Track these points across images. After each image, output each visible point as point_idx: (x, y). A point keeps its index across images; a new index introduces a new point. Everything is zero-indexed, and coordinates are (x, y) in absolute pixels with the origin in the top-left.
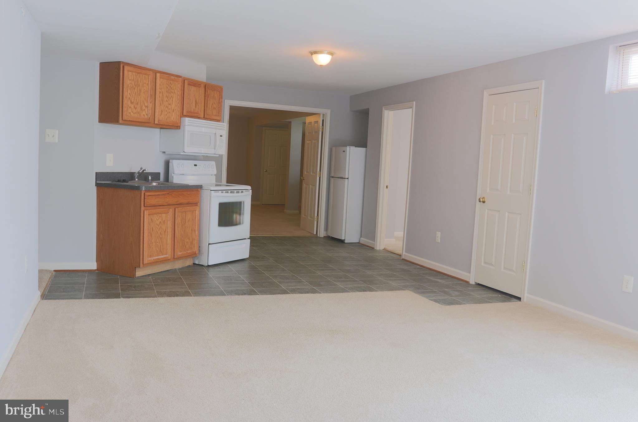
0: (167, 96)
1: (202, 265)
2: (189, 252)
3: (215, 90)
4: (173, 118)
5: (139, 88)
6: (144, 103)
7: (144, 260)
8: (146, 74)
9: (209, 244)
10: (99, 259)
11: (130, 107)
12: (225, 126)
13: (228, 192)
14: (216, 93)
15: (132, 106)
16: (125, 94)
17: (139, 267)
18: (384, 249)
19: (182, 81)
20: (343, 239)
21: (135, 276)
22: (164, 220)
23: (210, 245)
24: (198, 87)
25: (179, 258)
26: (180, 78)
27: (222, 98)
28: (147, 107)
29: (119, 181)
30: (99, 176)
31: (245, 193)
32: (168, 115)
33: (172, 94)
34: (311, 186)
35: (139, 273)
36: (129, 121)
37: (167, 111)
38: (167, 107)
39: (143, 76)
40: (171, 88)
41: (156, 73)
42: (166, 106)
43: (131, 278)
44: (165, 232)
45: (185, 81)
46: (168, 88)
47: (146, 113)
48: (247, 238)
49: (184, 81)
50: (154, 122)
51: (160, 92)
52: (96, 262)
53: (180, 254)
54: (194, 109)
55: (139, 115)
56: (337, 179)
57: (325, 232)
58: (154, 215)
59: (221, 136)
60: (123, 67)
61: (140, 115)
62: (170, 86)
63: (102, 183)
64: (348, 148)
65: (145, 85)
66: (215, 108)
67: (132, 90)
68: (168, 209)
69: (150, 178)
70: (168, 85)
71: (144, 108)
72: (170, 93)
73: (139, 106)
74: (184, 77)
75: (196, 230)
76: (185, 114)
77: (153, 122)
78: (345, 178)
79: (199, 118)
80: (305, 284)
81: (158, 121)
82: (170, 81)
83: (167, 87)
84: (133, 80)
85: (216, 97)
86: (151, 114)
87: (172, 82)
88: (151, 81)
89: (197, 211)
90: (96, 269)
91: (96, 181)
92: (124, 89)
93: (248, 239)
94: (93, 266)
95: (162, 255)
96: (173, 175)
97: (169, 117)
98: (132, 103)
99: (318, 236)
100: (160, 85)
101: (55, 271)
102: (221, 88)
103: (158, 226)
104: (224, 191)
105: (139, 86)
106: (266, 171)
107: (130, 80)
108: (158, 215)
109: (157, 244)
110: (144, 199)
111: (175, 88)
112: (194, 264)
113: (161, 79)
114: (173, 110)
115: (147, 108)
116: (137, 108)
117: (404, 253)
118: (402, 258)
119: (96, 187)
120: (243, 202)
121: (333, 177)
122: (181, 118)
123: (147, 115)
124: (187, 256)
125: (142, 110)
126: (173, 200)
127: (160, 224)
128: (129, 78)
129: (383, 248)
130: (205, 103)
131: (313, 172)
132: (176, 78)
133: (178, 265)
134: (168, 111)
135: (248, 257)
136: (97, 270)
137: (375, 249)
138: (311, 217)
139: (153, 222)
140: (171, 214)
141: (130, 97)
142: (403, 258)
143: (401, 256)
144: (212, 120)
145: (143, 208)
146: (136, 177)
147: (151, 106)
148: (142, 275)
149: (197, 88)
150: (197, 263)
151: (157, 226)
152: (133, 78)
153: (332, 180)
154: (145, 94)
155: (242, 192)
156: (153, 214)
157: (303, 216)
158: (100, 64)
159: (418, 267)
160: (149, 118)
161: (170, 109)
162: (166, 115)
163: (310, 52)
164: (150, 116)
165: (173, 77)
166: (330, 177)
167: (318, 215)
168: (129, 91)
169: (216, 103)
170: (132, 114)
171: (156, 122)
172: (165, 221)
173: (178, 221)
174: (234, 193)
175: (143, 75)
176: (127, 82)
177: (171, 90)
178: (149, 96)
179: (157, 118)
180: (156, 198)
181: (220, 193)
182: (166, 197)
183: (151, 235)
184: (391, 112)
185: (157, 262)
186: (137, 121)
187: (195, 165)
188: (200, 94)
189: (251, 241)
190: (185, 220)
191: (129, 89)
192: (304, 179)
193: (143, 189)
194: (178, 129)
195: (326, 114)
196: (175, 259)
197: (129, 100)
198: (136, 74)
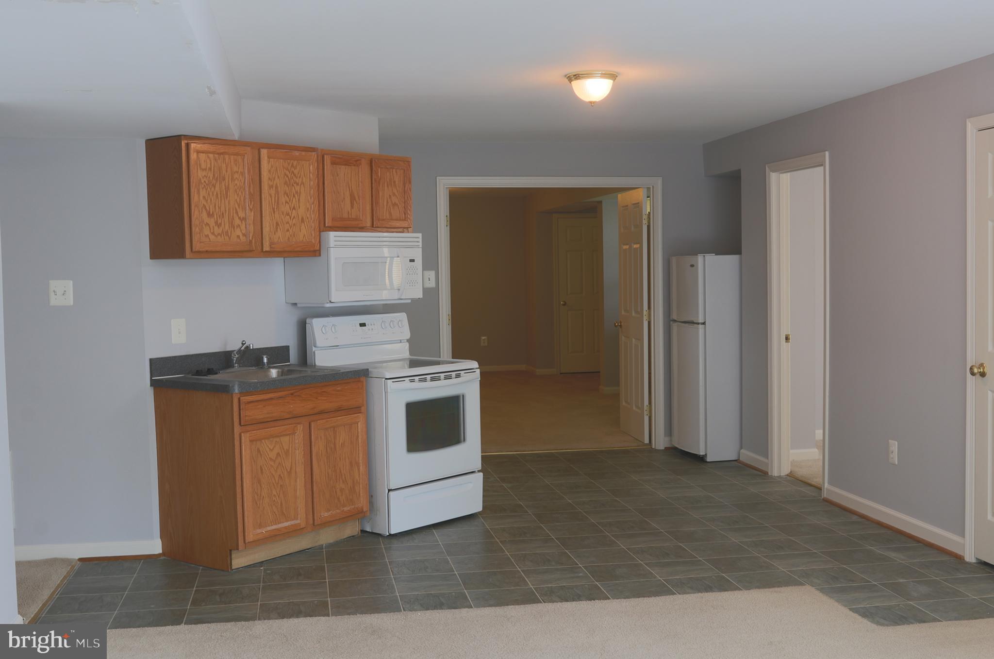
0: (286, 193)
1: (379, 535)
2: (346, 509)
3: (393, 168)
4: (304, 234)
5: (223, 184)
6: (237, 212)
7: (246, 534)
8: (237, 154)
9: (389, 490)
10: (165, 534)
11: (207, 224)
12: (420, 240)
13: (425, 380)
14: (396, 172)
15: (212, 222)
16: (195, 198)
17: (238, 549)
18: (791, 475)
19: (317, 157)
20: (702, 453)
21: (231, 567)
22: (285, 449)
23: (391, 493)
24: (355, 166)
25: (326, 524)
26: (313, 153)
27: (410, 183)
28: (243, 219)
29: (198, 373)
30: (157, 365)
31: (465, 377)
32: (291, 231)
33: (298, 188)
34: (634, 340)
35: (239, 561)
36: (207, 251)
37: (288, 223)
38: (288, 214)
39: (232, 161)
40: (295, 175)
41: (259, 150)
42: (285, 213)
43: (223, 571)
44: (289, 473)
45: (325, 156)
46: (287, 176)
47: (243, 232)
48: (476, 470)
49: (323, 157)
50: (262, 249)
51: (271, 187)
52: (161, 538)
53: (326, 514)
54: (348, 213)
55: (227, 238)
56: (683, 324)
57: (667, 439)
58: (263, 441)
59: (412, 261)
60: (188, 145)
61: (230, 238)
62: (293, 172)
63: (162, 379)
64: (700, 258)
65: (236, 176)
66: (395, 205)
67: (209, 189)
68: (294, 425)
69: (265, 360)
70: (287, 169)
71: (237, 221)
72: (293, 185)
73: (226, 219)
74: (322, 150)
75: (361, 462)
76: (330, 224)
77: (259, 249)
78: (698, 324)
79: (362, 229)
80: (581, 574)
81: (270, 245)
82: (292, 161)
83: (285, 174)
84: (210, 169)
85: (397, 183)
86: (254, 232)
87: (295, 163)
88: (248, 167)
89: (359, 424)
90: (161, 552)
91: (152, 376)
92: (192, 190)
93: (479, 471)
94: (154, 546)
95: (287, 521)
96: (314, 349)
97: (294, 235)
98: (210, 215)
99: (653, 447)
100: (270, 171)
101: (81, 560)
102: (407, 162)
103: (274, 461)
104: (417, 378)
105: (224, 179)
106: (564, 305)
107: (203, 170)
108: (271, 439)
109: (274, 498)
110: (240, 410)
111: (302, 173)
112: (363, 531)
113: (271, 160)
114: (302, 219)
115: (243, 222)
116: (223, 224)
117: (826, 485)
118: (822, 497)
119: (153, 388)
120: (463, 396)
121: (675, 321)
122: (322, 233)
123: (244, 235)
124: (344, 518)
125: (234, 228)
126: (303, 407)
127: (276, 458)
128: (200, 167)
129: (787, 473)
130: (372, 196)
131: (636, 312)
132: (303, 153)
133: (327, 537)
134: (290, 222)
135: (481, 509)
136: (163, 554)
137: (770, 474)
138: (637, 407)
139: (261, 455)
140: (302, 435)
141: (205, 204)
142: (825, 496)
143: (821, 489)
144: (390, 230)
145: (237, 429)
146: (234, 361)
147: (251, 216)
148: (246, 565)
149: (353, 167)
150: (368, 529)
151: (272, 463)
152: (209, 166)
153: (675, 327)
154: (238, 195)
155: (458, 376)
156: (260, 440)
157: (624, 403)
158: (146, 143)
159: (855, 518)
160: (251, 242)
161: (294, 217)
162: (288, 230)
163: (566, 76)
164: (252, 237)
165: (297, 153)
166: (669, 322)
167: (650, 403)
168: (203, 193)
169: (396, 194)
170: (212, 237)
171: (266, 248)
172: (288, 451)
173: (319, 446)
174: (439, 379)
175: (232, 157)
176: (197, 174)
177: (295, 179)
178: (247, 197)
179: (267, 239)
180: (264, 407)
181: (406, 383)
182: (288, 402)
183: (259, 482)
184: (784, 175)
185: (276, 536)
186: (225, 250)
187: (363, 325)
188: (360, 179)
189: (483, 475)
190: (335, 444)
191: (203, 188)
192: (621, 326)
193: (236, 391)
194: (315, 256)
195: (653, 187)
196: (317, 526)
197: (204, 210)
198: (216, 156)
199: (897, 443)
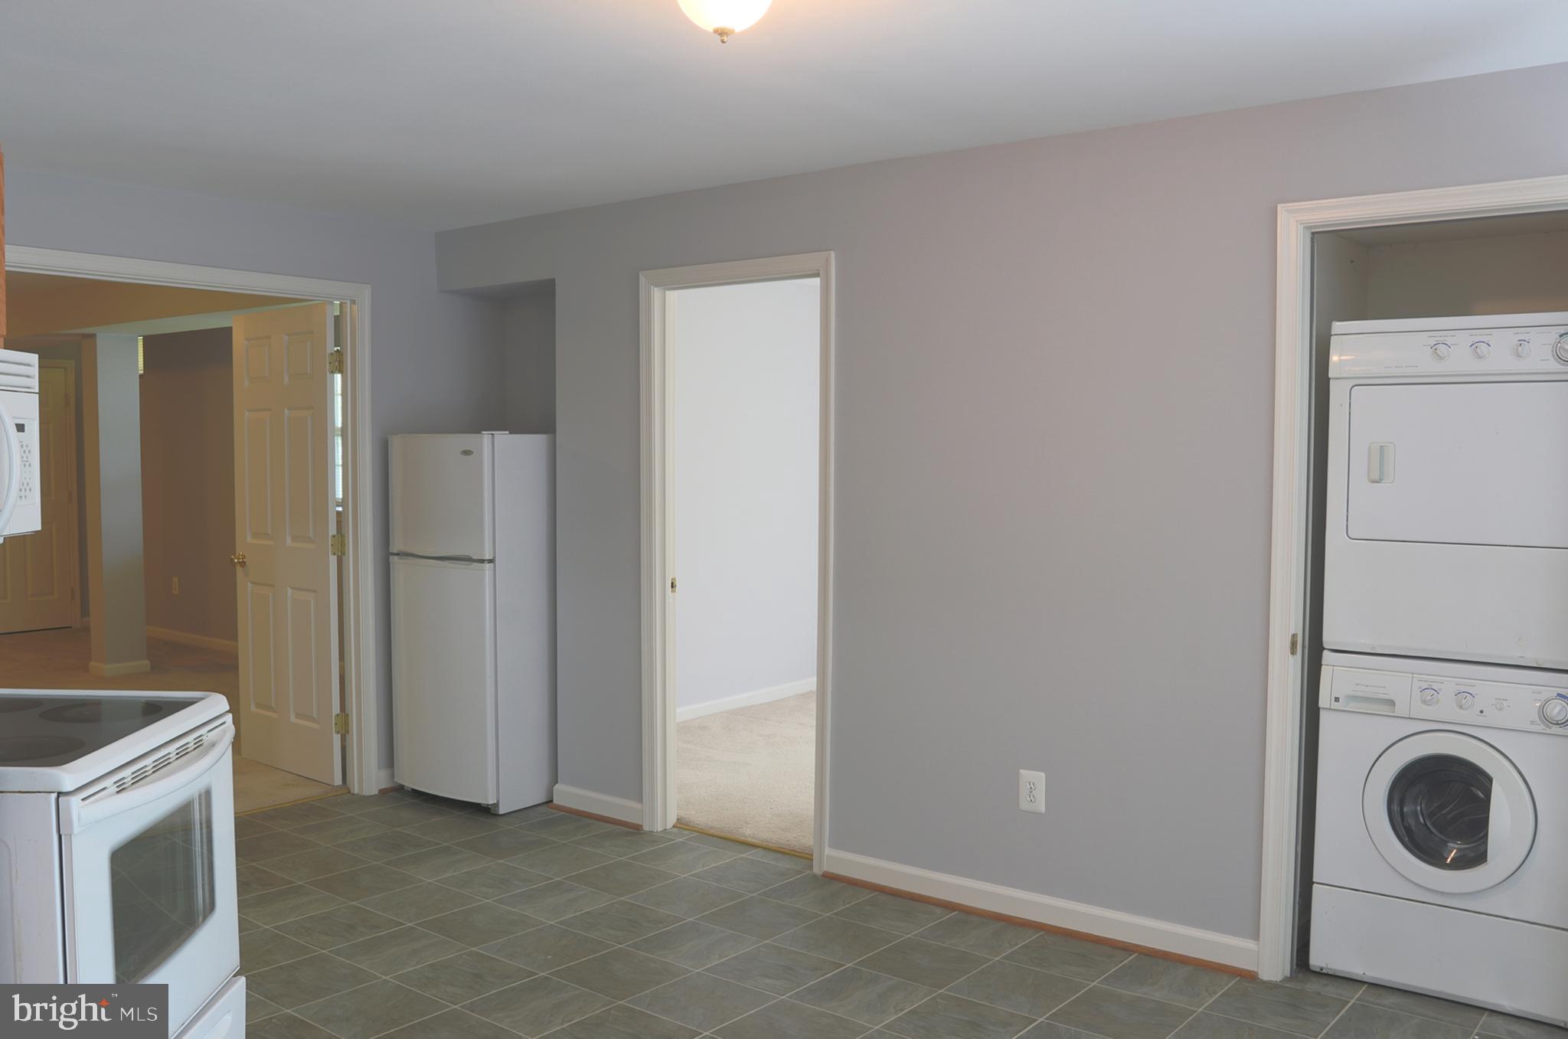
20: (491, 801)
34: (290, 591)
48: (232, 975)
56: (438, 562)
57: (385, 773)
64: (486, 437)
78: (482, 561)
93: (237, 975)
99: (353, 792)
104: (128, 773)
117: (827, 850)
118: (818, 870)
121: (401, 555)
129: (673, 822)
137: (646, 828)
142: (826, 869)
143: (812, 861)
153: (399, 565)
155: (199, 741)
157: (253, 709)
166: (387, 554)
167: (343, 709)
174: (167, 762)
192: (243, 563)
195: (352, 303)
199: (1043, 774)
